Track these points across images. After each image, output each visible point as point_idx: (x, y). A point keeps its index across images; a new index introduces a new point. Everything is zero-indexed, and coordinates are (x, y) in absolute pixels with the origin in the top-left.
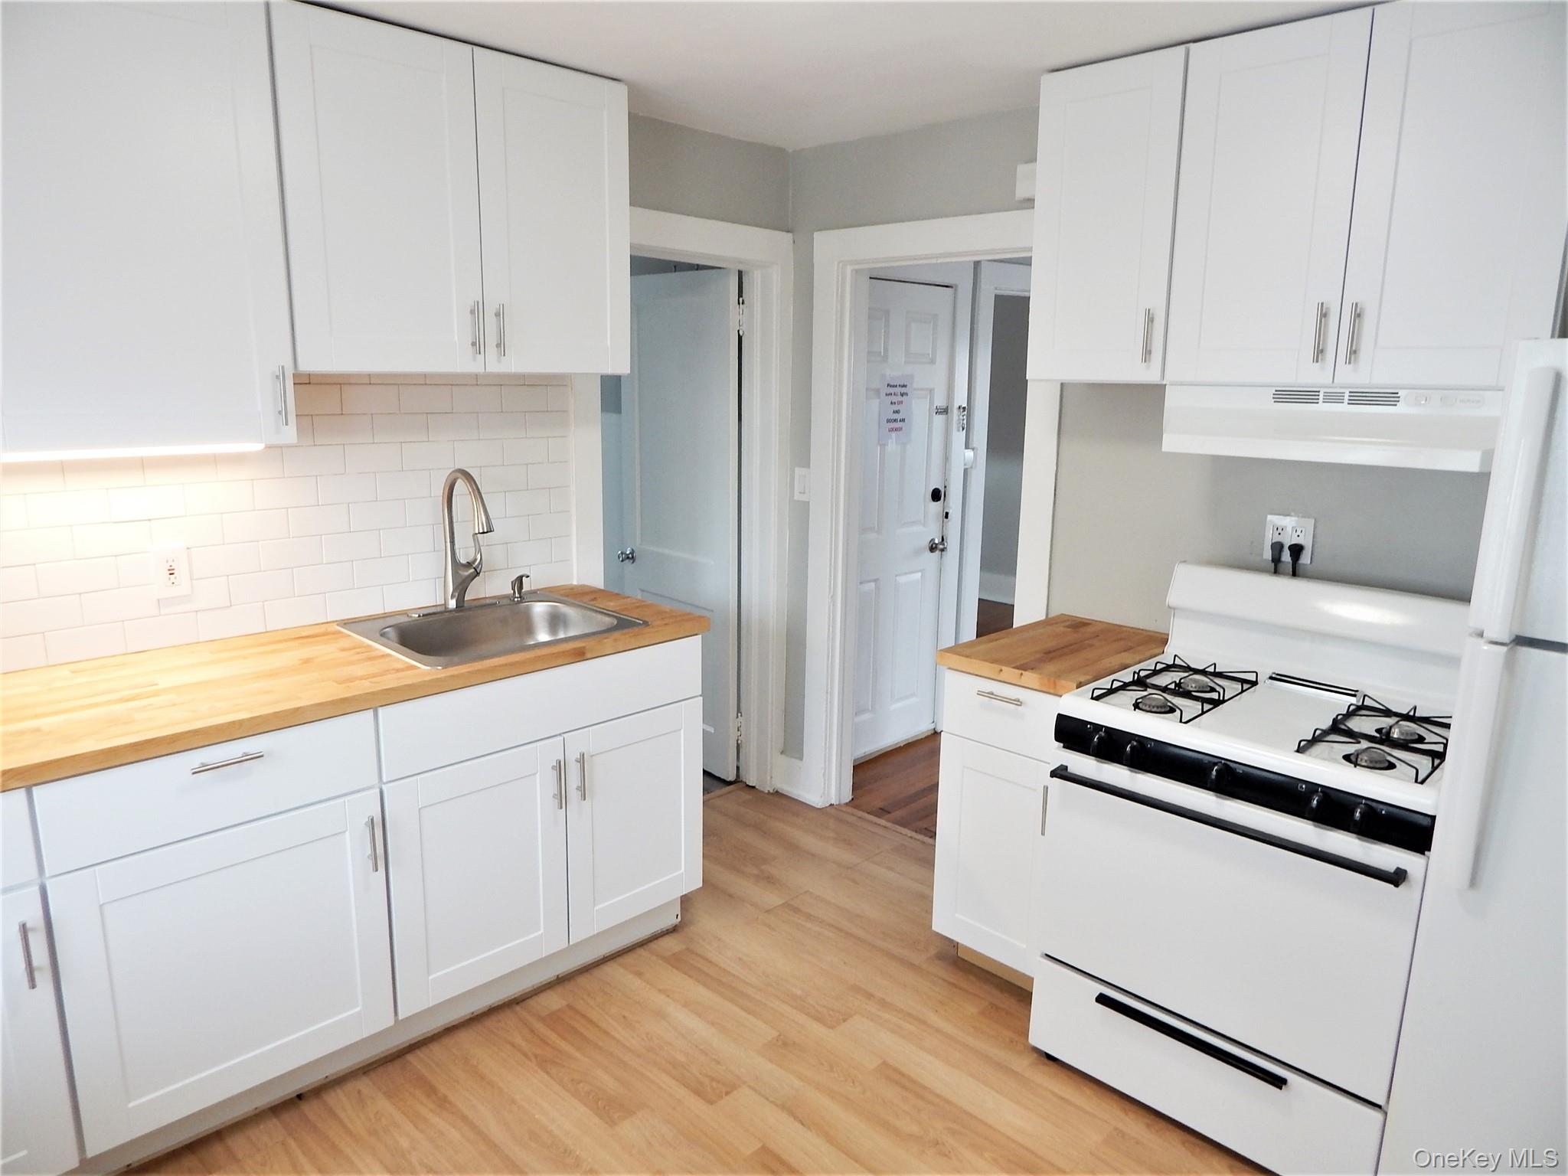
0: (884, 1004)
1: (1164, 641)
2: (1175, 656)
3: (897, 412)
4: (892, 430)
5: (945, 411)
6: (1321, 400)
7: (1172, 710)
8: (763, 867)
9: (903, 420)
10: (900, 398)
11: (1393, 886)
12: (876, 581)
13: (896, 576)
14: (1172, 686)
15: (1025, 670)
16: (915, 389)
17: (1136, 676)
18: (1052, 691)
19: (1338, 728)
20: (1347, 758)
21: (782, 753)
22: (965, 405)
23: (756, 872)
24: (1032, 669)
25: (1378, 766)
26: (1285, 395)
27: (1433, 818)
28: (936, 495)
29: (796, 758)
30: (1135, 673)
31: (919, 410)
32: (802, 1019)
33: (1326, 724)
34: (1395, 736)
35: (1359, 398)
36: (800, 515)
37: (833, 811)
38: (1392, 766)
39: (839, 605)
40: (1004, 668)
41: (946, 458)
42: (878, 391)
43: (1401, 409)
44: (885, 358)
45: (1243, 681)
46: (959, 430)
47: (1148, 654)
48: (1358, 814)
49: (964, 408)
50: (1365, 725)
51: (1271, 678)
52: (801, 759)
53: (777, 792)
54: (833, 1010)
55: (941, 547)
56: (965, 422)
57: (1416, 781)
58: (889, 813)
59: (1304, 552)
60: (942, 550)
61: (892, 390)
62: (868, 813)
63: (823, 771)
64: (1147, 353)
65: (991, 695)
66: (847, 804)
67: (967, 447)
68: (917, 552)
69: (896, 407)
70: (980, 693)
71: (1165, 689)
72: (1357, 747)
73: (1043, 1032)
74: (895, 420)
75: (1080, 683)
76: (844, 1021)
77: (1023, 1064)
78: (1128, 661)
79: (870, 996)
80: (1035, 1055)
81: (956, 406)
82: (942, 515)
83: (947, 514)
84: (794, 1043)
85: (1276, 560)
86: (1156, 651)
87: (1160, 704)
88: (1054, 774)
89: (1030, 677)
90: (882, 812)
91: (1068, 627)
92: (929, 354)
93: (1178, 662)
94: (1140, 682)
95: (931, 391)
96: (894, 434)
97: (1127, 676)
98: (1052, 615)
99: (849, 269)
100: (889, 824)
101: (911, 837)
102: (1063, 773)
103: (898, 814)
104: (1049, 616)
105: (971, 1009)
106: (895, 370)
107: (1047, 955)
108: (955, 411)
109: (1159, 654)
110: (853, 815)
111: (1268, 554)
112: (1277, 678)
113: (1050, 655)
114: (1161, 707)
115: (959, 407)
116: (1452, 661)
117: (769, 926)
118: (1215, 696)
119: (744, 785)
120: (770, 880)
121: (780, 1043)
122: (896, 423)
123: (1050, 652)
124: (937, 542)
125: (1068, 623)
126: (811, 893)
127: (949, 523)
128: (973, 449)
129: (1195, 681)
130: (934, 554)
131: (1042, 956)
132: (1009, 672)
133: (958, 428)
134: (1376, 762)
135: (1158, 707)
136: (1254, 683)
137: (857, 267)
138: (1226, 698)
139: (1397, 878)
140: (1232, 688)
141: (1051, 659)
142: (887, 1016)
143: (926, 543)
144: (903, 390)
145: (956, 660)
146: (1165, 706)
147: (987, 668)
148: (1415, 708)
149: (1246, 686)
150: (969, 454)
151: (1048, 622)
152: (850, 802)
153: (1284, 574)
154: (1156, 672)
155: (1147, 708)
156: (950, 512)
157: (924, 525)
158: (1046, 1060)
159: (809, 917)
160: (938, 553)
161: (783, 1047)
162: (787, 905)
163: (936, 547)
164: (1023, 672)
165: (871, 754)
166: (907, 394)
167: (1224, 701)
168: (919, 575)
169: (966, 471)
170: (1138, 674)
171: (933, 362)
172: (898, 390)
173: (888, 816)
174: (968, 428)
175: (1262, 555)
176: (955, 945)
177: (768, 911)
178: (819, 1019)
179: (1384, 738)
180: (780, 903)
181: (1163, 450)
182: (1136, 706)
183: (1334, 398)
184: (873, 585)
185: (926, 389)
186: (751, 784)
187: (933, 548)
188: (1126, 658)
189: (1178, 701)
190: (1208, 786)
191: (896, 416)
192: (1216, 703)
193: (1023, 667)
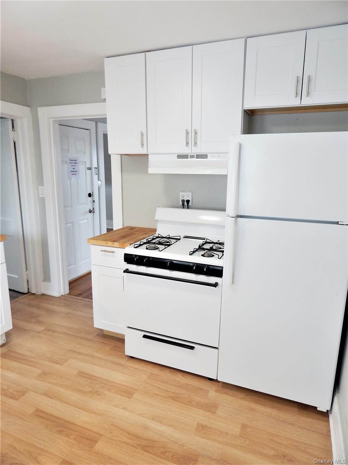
0: (79, 353)
1: (155, 230)
2: (159, 234)
3: (74, 169)
4: (73, 174)
5: (90, 169)
6: (189, 158)
7: (157, 249)
8: (38, 319)
9: (76, 171)
10: (75, 164)
11: (214, 287)
12: (72, 223)
13: (79, 221)
14: (157, 242)
15: (114, 242)
16: (80, 162)
17: (147, 240)
18: (123, 247)
19: (201, 248)
20: (202, 255)
21: (43, 281)
22: (96, 167)
23: (35, 320)
24: (117, 241)
25: (210, 256)
26: (180, 156)
27: (223, 267)
28: (90, 195)
29: (49, 282)
30: (147, 239)
31: (82, 169)
32: (51, 364)
33: (197, 247)
34: (214, 248)
35: (199, 156)
36: (42, 202)
37: (62, 297)
38: (213, 256)
39: (58, 231)
40: (108, 242)
41: (92, 184)
42: (67, 162)
43: (208, 159)
44: (68, 151)
45: (176, 239)
46: (95, 175)
47: (151, 234)
48: (205, 269)
49: (96, 168)
50: (207, 246)
51: (184, 237)
52: (50, 282)
53: (43, 294)
54: (62, 359)
55: (93, 211)
56: (97, 172)
57: (219, 258)
58: (81, 295)
59: (190, 202)
60: (93, 212)
61: (72, 162)
62: (74, 296)
63: (58, 285)
64: (142, 145)
65: (105, 251)
66: (67, 294)
67: (99, 180)
68: (85, 213)
69: (73, 167)
70: (102, 251)
71: (154, 243)
72: (205, 252)
73: (129, 350)
74: (74, 171)
75: (131, 244)
76: (66, 361)
77: (124, 361)
78: (146, 237)
79: (75, 352)
80: (127, 358)
81: (94, 167)
82: (92, 201)
83: (94, 201)
84: (48, 373)
85: (183, 205)
86: (154, 233)
87: (154, 247)
88: (124, 272)
89: (116, 244)
90: (79, 295)
91: (129, 229)
92: (83, 151)
93: (159, 236)
94: (148, 242)
95: (85, 162)
96: (73, 176)
97: (145, 241)
98: (125, 226)
99: (51, 120)
100: (81, 298)
101: (89, 301)
102: (127, 271)
103: (84, 295)
104: (124, 227)
105: (108, 348)
106: (72, 155)
107: (128, 327)
108: (94, 169)
109: (154, 234)
110: (69, 297)
111: (181, 203)
112: (186, 237)
113: (123, 237)
114: (154, 248)
115: (95, 168)
116: (223, 227)
117: (40, 337)
118: (169, 243)
119: (31, 293)
120: (40, 322)
121: (43, 374)
122: (74, 172)
123: (122, 237)
124: (91, 210)
125: (129, 228)
126: (55, 324)
127: (95, 204)
128: (101, 181)
129: (164, 240)
130: (91, 214)
131: (126, 328)
132: (110, 243)
133: (95, 174)
134: (209, 255)
135: (153, 248)
136: (179, 239)
137: (54, 119)
138: (172, 244)
139: (215, 285)
140: (173, 241)
141: (123, 238)
142: (81, 357)
143: (88, 210)
144: (75, 162)
145: (93, 241)
146: (155, 248)
147: (103, 243)
148: (219, 240)
149: (177, 240)
150: (100, 182)
151: (123, 228)
152: (69, 293)
153: (186, 208)
154: (153, 239)
155: (150, 249)
156: (95, 200)
157: (87, 205)
158: (131, 359)
159: (54, 331)
160: (92, 213)
161: (44, 375)
162: (46, 329)
163: (91, 212)
164: (114, 243)
165: (75, 278)
166: (77, 163)
167: (171, 245)
168: (87, 220)
169: (99, 188)
170: (148, 240)
171: (85, 153)
172: (74, 162)
173: (82, 296)
174: (98, 174)
175: (179, 204)
176: (102, 330)
177: (39, 332)
178: (57, 363)
179: (211, 249)
180: (43, 329)
181: (149, 173)
182: (147, 249)
183: (192, 157)
184: (71, 224)
185: (84, 162)
186: (33, 293)
187: (90, 212)
188: (145, 236)
189: (159, 246)
190: (167, 268)
191: (74, 170)
192: (169, 245)
193: (114, 241)
